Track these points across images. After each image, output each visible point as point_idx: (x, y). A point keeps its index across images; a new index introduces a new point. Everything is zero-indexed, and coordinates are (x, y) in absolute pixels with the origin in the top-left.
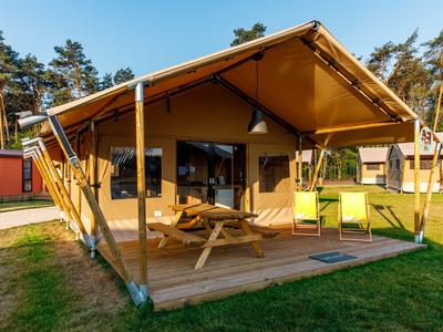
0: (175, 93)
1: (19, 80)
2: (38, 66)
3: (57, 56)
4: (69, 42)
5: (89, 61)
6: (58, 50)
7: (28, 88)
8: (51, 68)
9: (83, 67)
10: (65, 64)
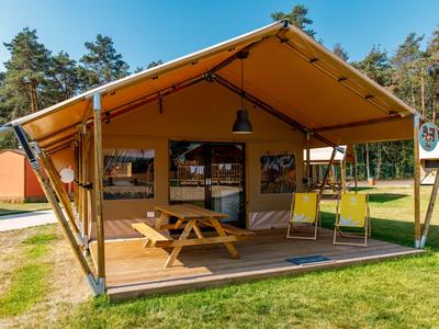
0: (167, 93)
1: (52, 78)
2: (70, 63)
3: (88, 52)
4: (99, 37)
5: (119, 56)
6: (89, 46)
7: (60, 86)
8: (82, 65)
9: (114, 62)
10: (97, 60)
